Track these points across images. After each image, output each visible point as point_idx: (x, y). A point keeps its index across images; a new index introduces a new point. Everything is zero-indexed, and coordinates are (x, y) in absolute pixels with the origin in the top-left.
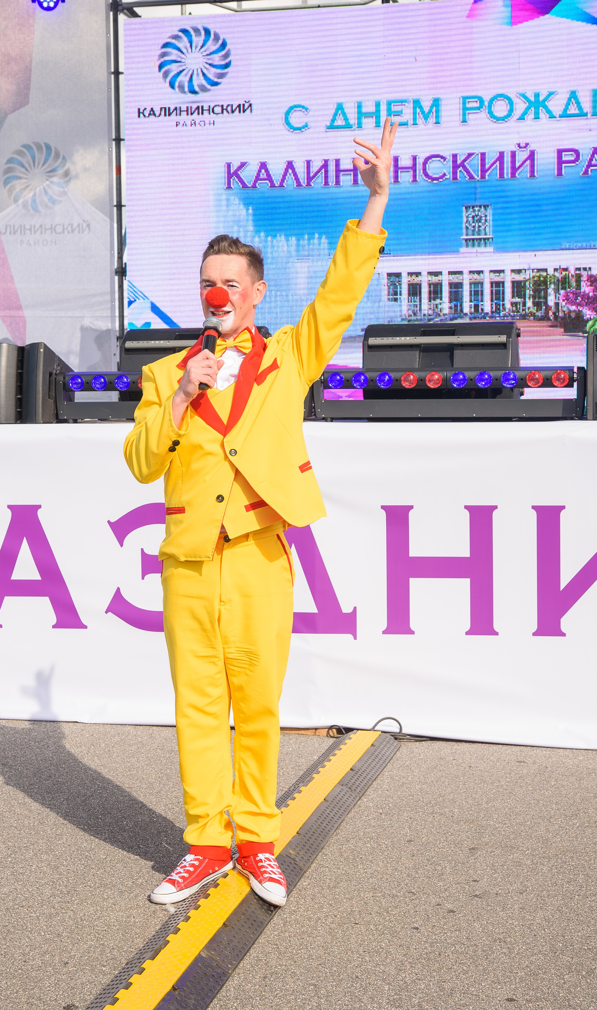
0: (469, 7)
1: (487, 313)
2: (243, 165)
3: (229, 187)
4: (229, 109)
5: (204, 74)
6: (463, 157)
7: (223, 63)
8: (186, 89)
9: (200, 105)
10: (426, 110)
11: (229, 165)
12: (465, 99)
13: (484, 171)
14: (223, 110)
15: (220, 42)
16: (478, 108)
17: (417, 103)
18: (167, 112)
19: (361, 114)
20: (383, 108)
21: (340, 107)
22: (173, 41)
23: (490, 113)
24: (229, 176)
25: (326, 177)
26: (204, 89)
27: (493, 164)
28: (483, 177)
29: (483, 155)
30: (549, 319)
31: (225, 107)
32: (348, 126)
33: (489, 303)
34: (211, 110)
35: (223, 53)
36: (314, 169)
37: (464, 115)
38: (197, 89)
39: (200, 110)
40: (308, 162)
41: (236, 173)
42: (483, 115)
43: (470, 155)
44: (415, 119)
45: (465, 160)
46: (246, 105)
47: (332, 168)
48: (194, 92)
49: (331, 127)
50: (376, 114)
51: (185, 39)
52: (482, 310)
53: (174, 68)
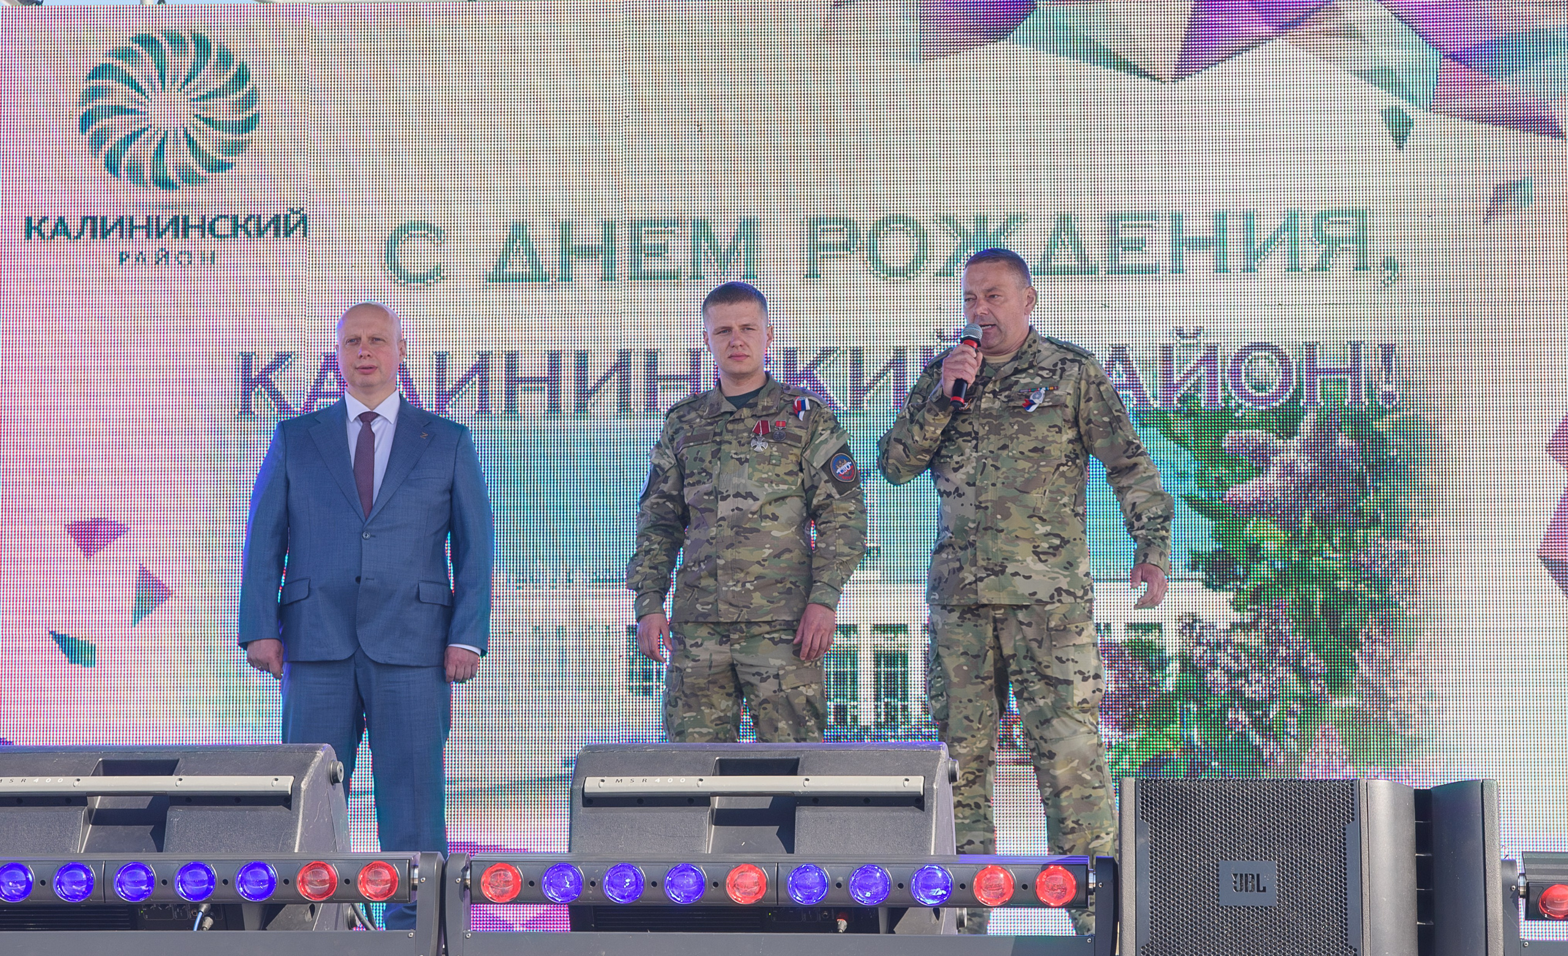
0: (825, 12)
1: (867, 728)
2: (282, 359)
3: (246, 409)
4: (251, 225)
5: (191, 142)
6: (810, 358)
7: (242, 117)
8: (147, 174)
9: (181, 214)
10: (724, 244)
11: (247, 358)
12: (814, 223)
13: (859, 391)
14: (235, 227)
15: (234, 70)
16: (846, 247)
17: (701, 227)
18: (97, 227)
19: (569, 251)
20: (622, 234)
21: (518, 233)
22: (119, 63)
23: (874, 258)
24: (248, 384)
25: (484, 395)
26: (189, 178)
27: (880, 376)
28: (856, 404)
29: (857, 352)
30: (1013, 746)
31: (241, 221)
32: (536, 277)
33: (871, 704)
34: (208, 228)
35: (240, 95)
36: (454, 374)
37: (812, 261)
38: (172, 174)
39: (181, 226)
40: (441, 357)
41: (264, 380)
42: (857, 262)
43: (826, 352)
44: (695, 263)
45: (814, 364)
46: (294, 219)
47: (497, 373)
48: (165, 184)
49: (499, 277)
50: (605, 251)
51: (148, 59)
52: (855, 719)
53: (118, 127)
